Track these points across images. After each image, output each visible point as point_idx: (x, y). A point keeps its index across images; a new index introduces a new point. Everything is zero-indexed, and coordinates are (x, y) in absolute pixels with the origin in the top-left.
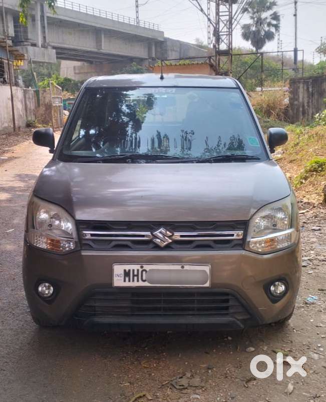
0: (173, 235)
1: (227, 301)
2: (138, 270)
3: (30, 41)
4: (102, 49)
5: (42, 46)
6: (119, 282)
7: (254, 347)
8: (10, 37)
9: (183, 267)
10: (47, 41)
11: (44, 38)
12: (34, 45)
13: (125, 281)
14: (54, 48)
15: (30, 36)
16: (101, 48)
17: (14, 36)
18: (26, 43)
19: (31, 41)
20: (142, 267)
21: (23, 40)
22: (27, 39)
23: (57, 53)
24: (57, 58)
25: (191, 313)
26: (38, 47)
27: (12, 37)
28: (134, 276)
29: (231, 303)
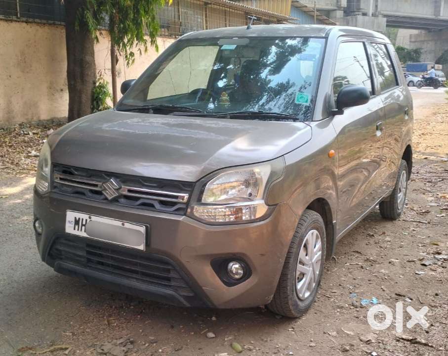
0: (120, 188)
1: (168, 271)
2: (86, 220)
3: (361, 10)
4: (440, 16)
5: (373, 15)
6: (70, 229)
7: (214, 333)
8: (342, 7)
9: (123, 224)
10: (379, 10)
11: (376, 6)
12: (364, 14)
13: (75, 229)
14: (385, 16)
15: (362, 6)
16: (440, 14)
17: (346, 6)
18: (357, 13)
19: (363, 11)
20: (90, 218)
21: (355, 10)
22: (359, 9)
23: (387, 22)
24: (387, 26)
25: (134, 276)
26: (369, 16)
27: (344, 8)
28: (82, 225)
29: (172, 274)
